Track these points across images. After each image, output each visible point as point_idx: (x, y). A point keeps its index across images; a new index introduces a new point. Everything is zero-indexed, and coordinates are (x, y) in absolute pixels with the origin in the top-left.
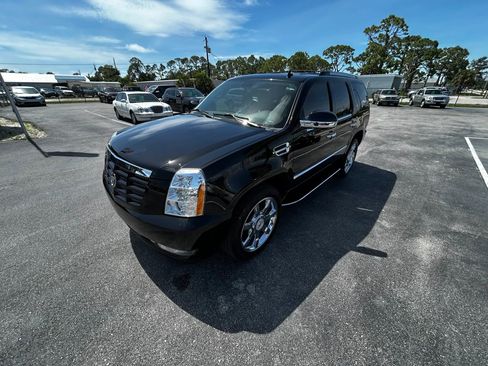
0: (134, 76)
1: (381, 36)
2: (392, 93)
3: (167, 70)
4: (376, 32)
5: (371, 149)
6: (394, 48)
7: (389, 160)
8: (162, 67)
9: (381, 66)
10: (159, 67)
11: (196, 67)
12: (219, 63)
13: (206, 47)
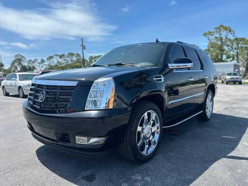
0: (16, 68)
1: (216, 38)
2: (235, 74)
3: (47, 63)
4: (212, 35)
5: (225, 107)
6: (228, 45)
7: (242, 112)
8: (43, 61)
9: (222, 57)
10: (39, 60)
11: (72, 61)
12: (91, 58)
13: (82, 45)
